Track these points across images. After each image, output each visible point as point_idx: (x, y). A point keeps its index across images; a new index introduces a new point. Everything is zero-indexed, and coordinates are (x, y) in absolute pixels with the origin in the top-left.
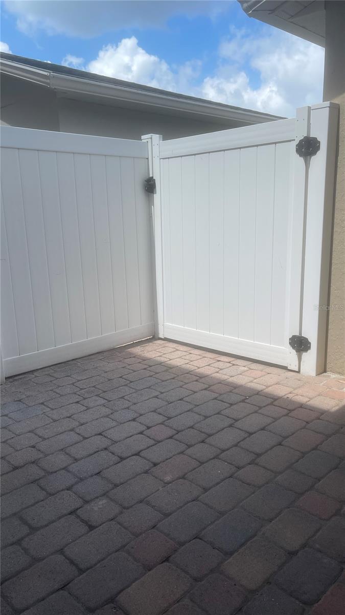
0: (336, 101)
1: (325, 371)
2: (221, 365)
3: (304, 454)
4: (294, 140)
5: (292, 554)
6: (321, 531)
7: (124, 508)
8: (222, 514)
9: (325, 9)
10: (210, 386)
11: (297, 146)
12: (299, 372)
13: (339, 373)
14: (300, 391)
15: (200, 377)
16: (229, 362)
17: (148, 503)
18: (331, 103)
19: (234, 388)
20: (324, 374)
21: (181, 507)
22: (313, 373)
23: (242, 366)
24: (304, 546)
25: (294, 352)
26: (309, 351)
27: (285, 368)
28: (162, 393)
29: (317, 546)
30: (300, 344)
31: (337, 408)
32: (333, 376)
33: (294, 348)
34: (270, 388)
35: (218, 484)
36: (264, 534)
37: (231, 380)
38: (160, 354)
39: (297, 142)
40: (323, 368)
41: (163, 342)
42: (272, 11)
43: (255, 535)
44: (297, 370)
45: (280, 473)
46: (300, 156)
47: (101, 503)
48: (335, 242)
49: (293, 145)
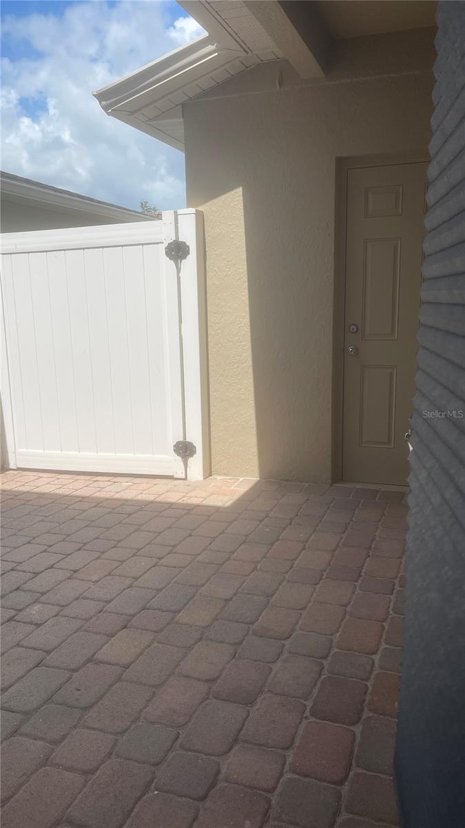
0: (200, 208)
1: (211, 475)
2: (101, 484)
3: (214, 539)
4: (163, 243)
5: (227, 600)
6: (245, 583)
7: (63, 606)
8: (159, 590)
9: (183, 117)
10: (98, 504)
11: (166, 248)
12: (186, 479)
13: (225, 474)
14: (193, 494)
15: (83, 499)
16: (109, 481)
17: (85, 598)
18: (196, 210)
19: (125, 502)
20: (211, 477)
21: (119, 594)
22: (200, 477)
23: (125, 483)
24: (235, 594)
25: (179, 459)
26: (194, 456)
27: (171, 477)
28: (47, 517)
29: (246, 591)
30: (184, 450)
31: (231, 502)
32: (219, 478)
33: (179, 454)
34: (163, 496)
35: (145, 573)
36: (201, 593)
37: (117, 496)
38: (20, 484)
39: (166, 245)
40: (208, 472)
41: (16, 472)
42: (132, 113)
43: (194, 596)
44: (184, 477)
45: (199, 555)
46: (170, 259)
47: (36, 608)
48: (210, 345)
49: (162, 248)
